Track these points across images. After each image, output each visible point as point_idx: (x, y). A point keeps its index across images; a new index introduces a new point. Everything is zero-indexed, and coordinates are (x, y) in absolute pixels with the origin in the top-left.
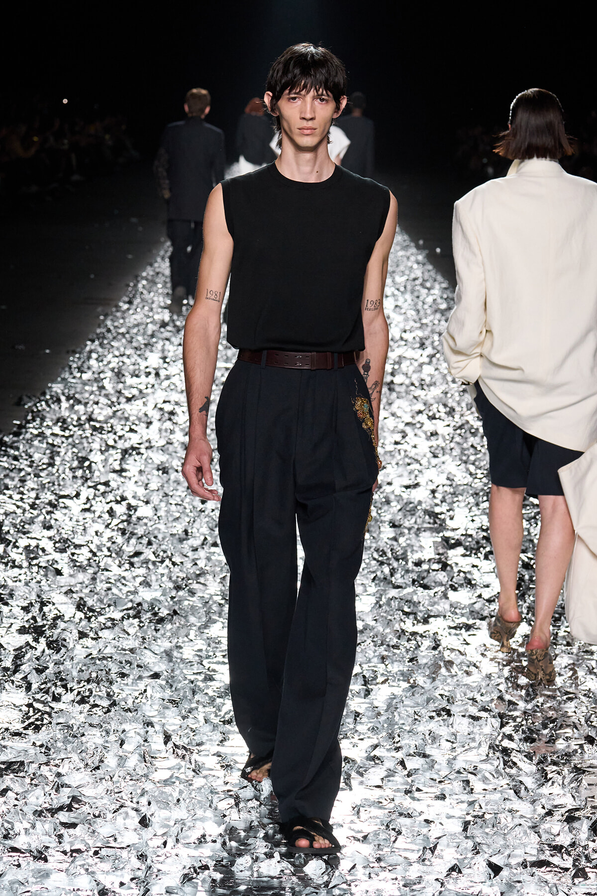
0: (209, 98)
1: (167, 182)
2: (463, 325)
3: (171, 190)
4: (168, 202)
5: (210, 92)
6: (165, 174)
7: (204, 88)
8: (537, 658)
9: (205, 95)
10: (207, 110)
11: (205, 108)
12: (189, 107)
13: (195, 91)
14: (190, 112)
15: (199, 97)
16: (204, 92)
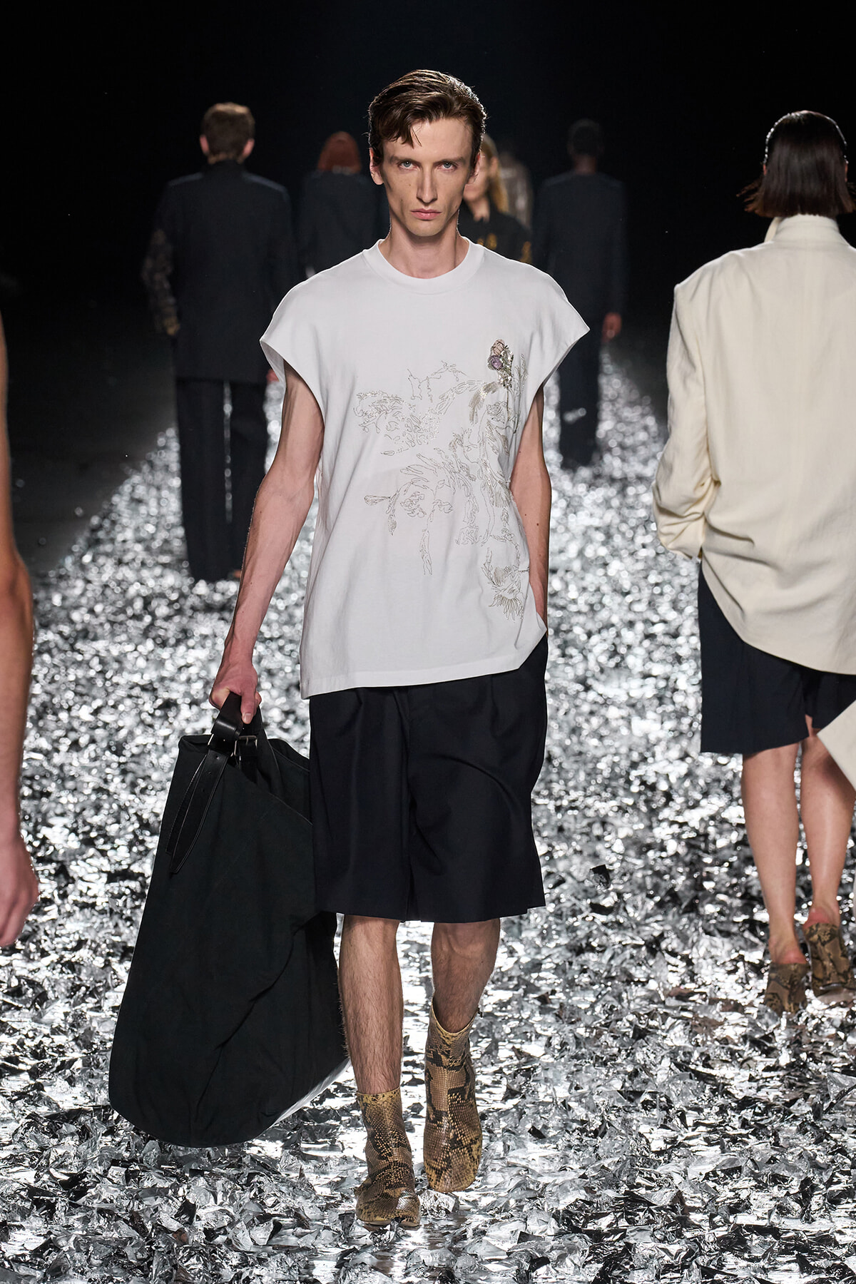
0: (251, 121)
1: (171, 300)
2: (671, 470)
3: (180, 316)
4: (173, 341)
5: (253, 111)
6: (167, 285)
7: (241, 103)
8: (819, 938)
9: (242, 116)
10: (249, 148)
11: (245, 143)
12: (210, 142)
13: (221, 108)
14: (213, 151)
15: (233, 119)
16: (240, 110)
